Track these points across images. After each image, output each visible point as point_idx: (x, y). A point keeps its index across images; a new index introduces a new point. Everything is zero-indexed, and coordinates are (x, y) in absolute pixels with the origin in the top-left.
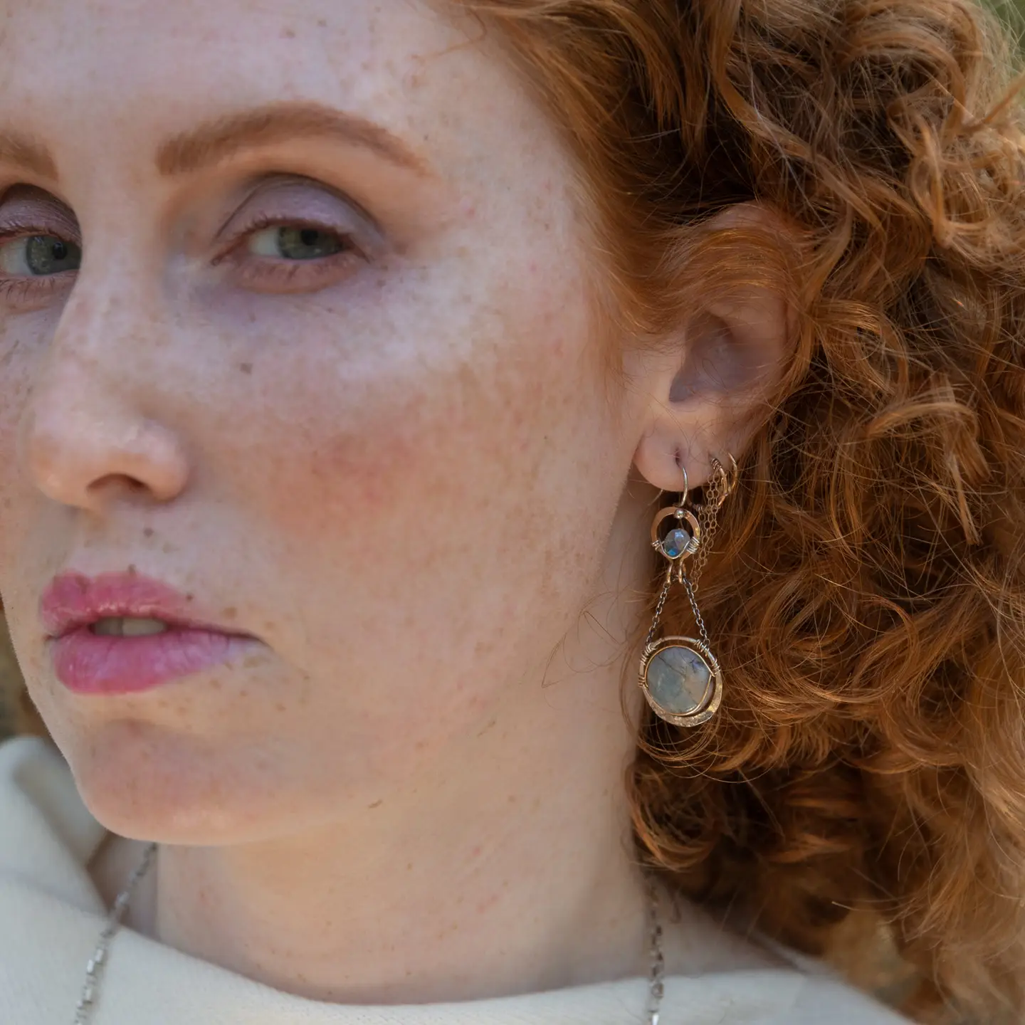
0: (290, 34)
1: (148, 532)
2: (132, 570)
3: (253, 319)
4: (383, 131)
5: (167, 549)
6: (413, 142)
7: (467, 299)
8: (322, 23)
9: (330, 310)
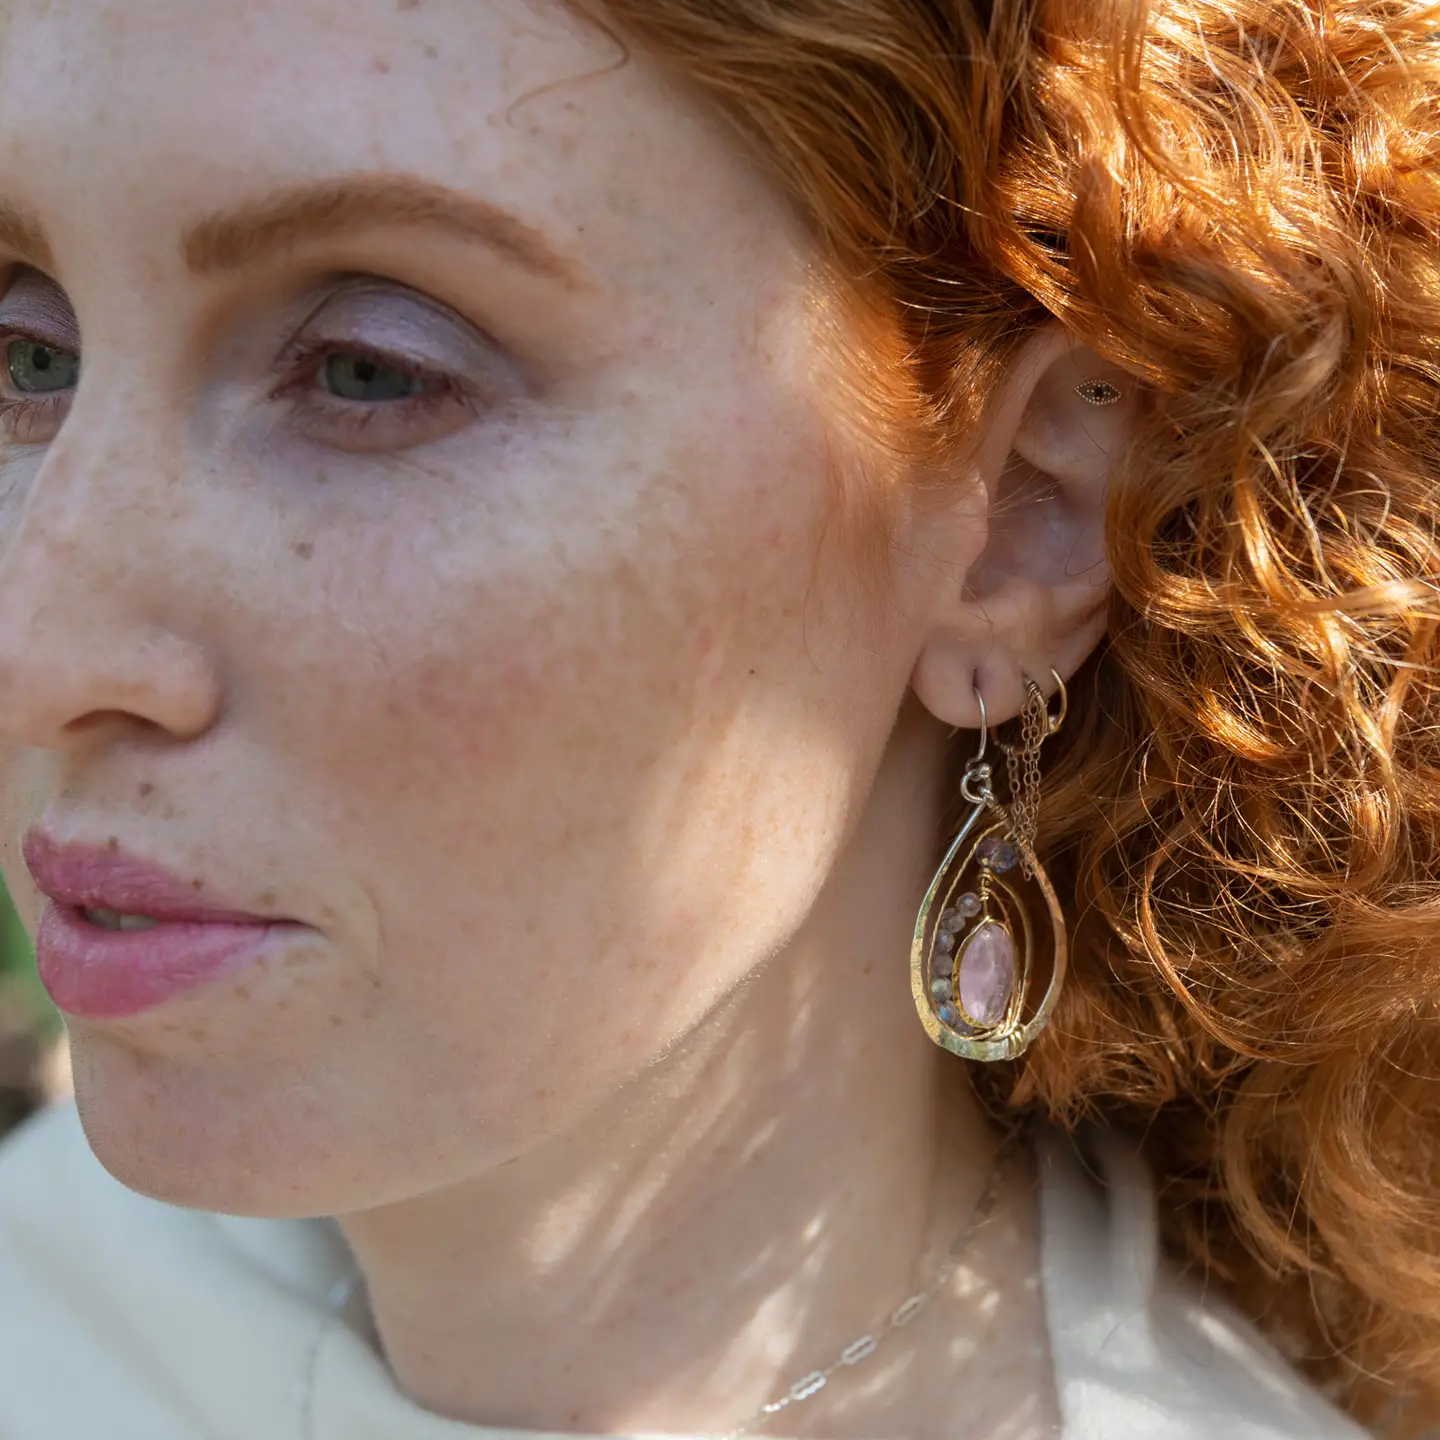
0: (382, 68)
1: (147, 789)
2: (113, 844)
3: (322, 479)
4: (513, 221)
5: (169, 813)
6: (560, 235)
7: (634, 466)
8: (431, 52)
9: (432, 473)
